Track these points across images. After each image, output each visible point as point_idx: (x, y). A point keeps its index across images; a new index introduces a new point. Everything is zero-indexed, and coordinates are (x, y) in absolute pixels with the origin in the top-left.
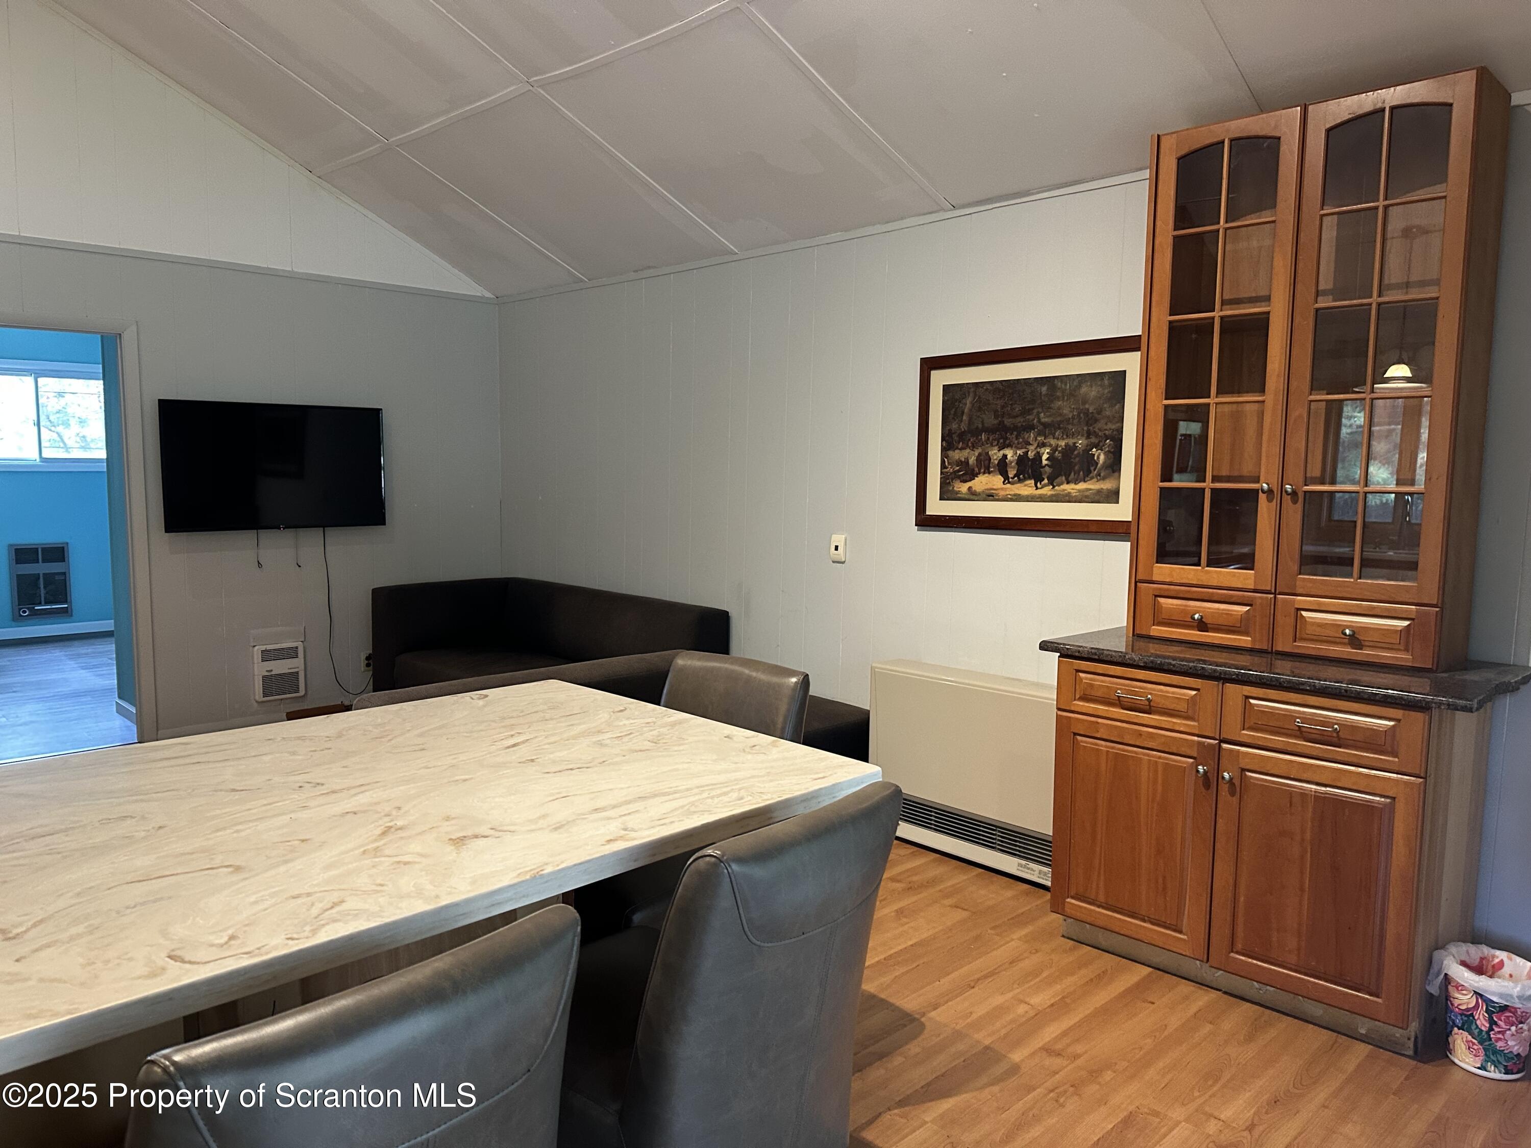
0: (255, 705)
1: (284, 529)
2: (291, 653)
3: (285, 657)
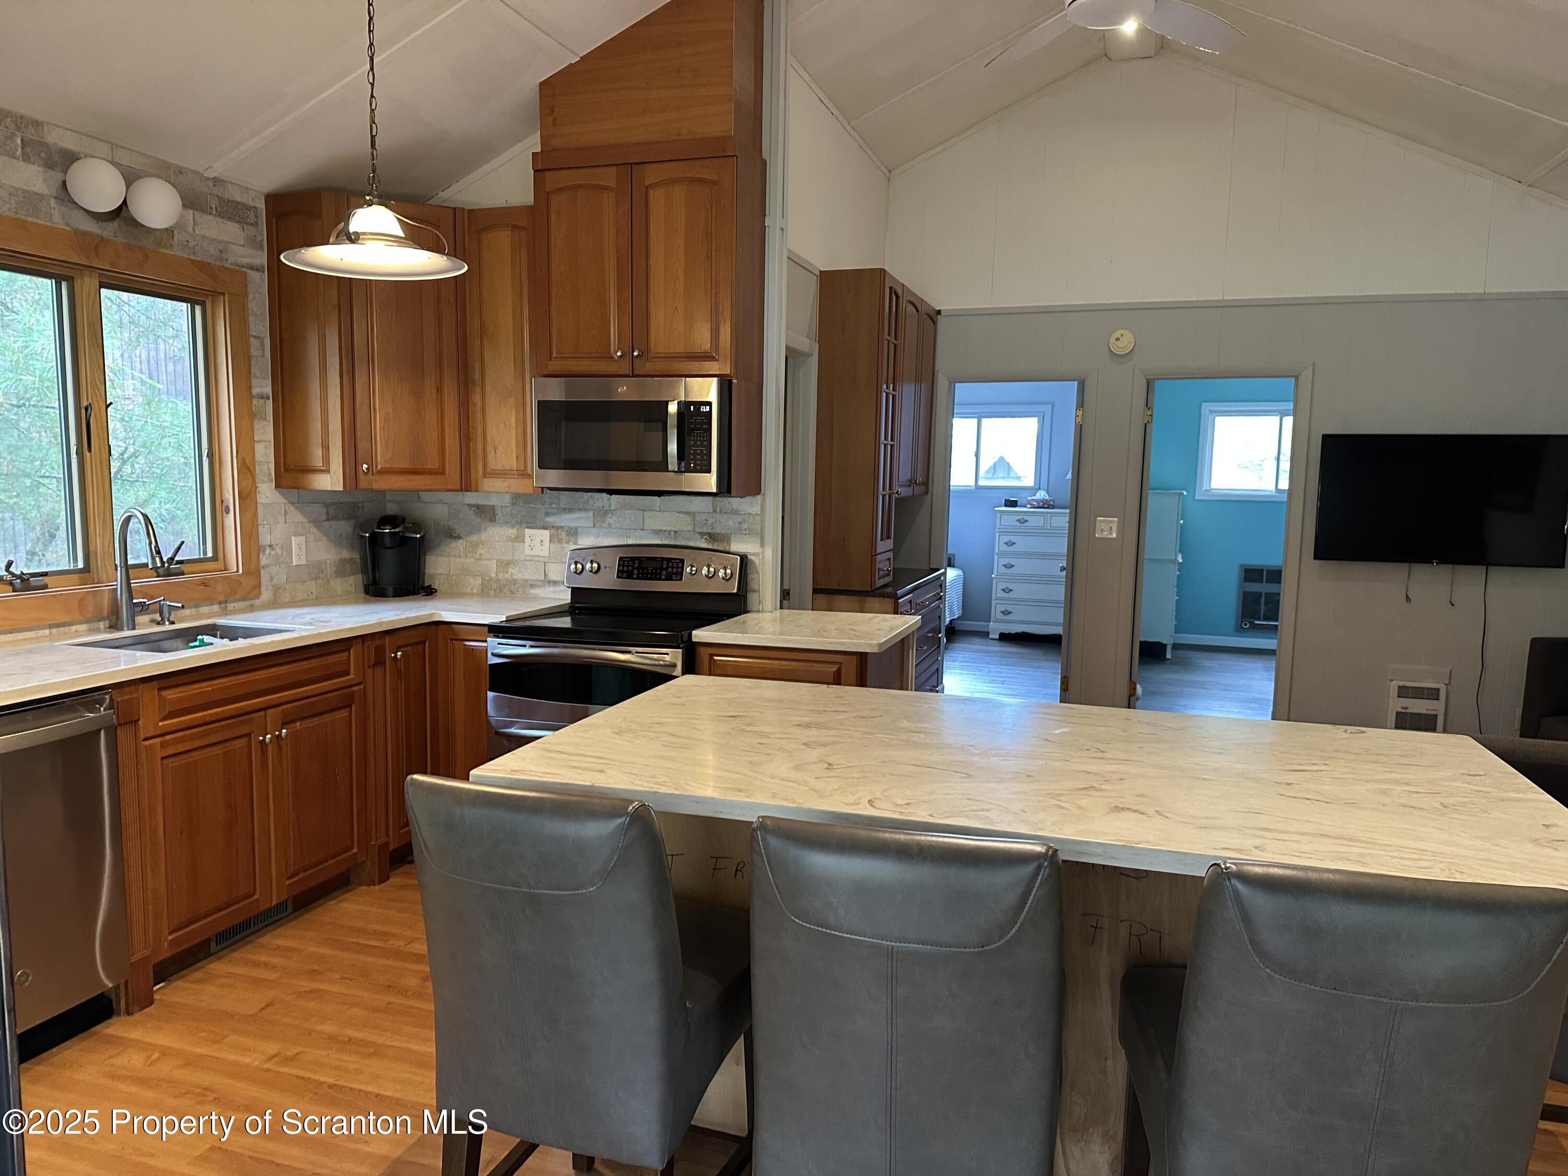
1: (1437, 564)
2: (1433, 694)
3: (1425, 697)
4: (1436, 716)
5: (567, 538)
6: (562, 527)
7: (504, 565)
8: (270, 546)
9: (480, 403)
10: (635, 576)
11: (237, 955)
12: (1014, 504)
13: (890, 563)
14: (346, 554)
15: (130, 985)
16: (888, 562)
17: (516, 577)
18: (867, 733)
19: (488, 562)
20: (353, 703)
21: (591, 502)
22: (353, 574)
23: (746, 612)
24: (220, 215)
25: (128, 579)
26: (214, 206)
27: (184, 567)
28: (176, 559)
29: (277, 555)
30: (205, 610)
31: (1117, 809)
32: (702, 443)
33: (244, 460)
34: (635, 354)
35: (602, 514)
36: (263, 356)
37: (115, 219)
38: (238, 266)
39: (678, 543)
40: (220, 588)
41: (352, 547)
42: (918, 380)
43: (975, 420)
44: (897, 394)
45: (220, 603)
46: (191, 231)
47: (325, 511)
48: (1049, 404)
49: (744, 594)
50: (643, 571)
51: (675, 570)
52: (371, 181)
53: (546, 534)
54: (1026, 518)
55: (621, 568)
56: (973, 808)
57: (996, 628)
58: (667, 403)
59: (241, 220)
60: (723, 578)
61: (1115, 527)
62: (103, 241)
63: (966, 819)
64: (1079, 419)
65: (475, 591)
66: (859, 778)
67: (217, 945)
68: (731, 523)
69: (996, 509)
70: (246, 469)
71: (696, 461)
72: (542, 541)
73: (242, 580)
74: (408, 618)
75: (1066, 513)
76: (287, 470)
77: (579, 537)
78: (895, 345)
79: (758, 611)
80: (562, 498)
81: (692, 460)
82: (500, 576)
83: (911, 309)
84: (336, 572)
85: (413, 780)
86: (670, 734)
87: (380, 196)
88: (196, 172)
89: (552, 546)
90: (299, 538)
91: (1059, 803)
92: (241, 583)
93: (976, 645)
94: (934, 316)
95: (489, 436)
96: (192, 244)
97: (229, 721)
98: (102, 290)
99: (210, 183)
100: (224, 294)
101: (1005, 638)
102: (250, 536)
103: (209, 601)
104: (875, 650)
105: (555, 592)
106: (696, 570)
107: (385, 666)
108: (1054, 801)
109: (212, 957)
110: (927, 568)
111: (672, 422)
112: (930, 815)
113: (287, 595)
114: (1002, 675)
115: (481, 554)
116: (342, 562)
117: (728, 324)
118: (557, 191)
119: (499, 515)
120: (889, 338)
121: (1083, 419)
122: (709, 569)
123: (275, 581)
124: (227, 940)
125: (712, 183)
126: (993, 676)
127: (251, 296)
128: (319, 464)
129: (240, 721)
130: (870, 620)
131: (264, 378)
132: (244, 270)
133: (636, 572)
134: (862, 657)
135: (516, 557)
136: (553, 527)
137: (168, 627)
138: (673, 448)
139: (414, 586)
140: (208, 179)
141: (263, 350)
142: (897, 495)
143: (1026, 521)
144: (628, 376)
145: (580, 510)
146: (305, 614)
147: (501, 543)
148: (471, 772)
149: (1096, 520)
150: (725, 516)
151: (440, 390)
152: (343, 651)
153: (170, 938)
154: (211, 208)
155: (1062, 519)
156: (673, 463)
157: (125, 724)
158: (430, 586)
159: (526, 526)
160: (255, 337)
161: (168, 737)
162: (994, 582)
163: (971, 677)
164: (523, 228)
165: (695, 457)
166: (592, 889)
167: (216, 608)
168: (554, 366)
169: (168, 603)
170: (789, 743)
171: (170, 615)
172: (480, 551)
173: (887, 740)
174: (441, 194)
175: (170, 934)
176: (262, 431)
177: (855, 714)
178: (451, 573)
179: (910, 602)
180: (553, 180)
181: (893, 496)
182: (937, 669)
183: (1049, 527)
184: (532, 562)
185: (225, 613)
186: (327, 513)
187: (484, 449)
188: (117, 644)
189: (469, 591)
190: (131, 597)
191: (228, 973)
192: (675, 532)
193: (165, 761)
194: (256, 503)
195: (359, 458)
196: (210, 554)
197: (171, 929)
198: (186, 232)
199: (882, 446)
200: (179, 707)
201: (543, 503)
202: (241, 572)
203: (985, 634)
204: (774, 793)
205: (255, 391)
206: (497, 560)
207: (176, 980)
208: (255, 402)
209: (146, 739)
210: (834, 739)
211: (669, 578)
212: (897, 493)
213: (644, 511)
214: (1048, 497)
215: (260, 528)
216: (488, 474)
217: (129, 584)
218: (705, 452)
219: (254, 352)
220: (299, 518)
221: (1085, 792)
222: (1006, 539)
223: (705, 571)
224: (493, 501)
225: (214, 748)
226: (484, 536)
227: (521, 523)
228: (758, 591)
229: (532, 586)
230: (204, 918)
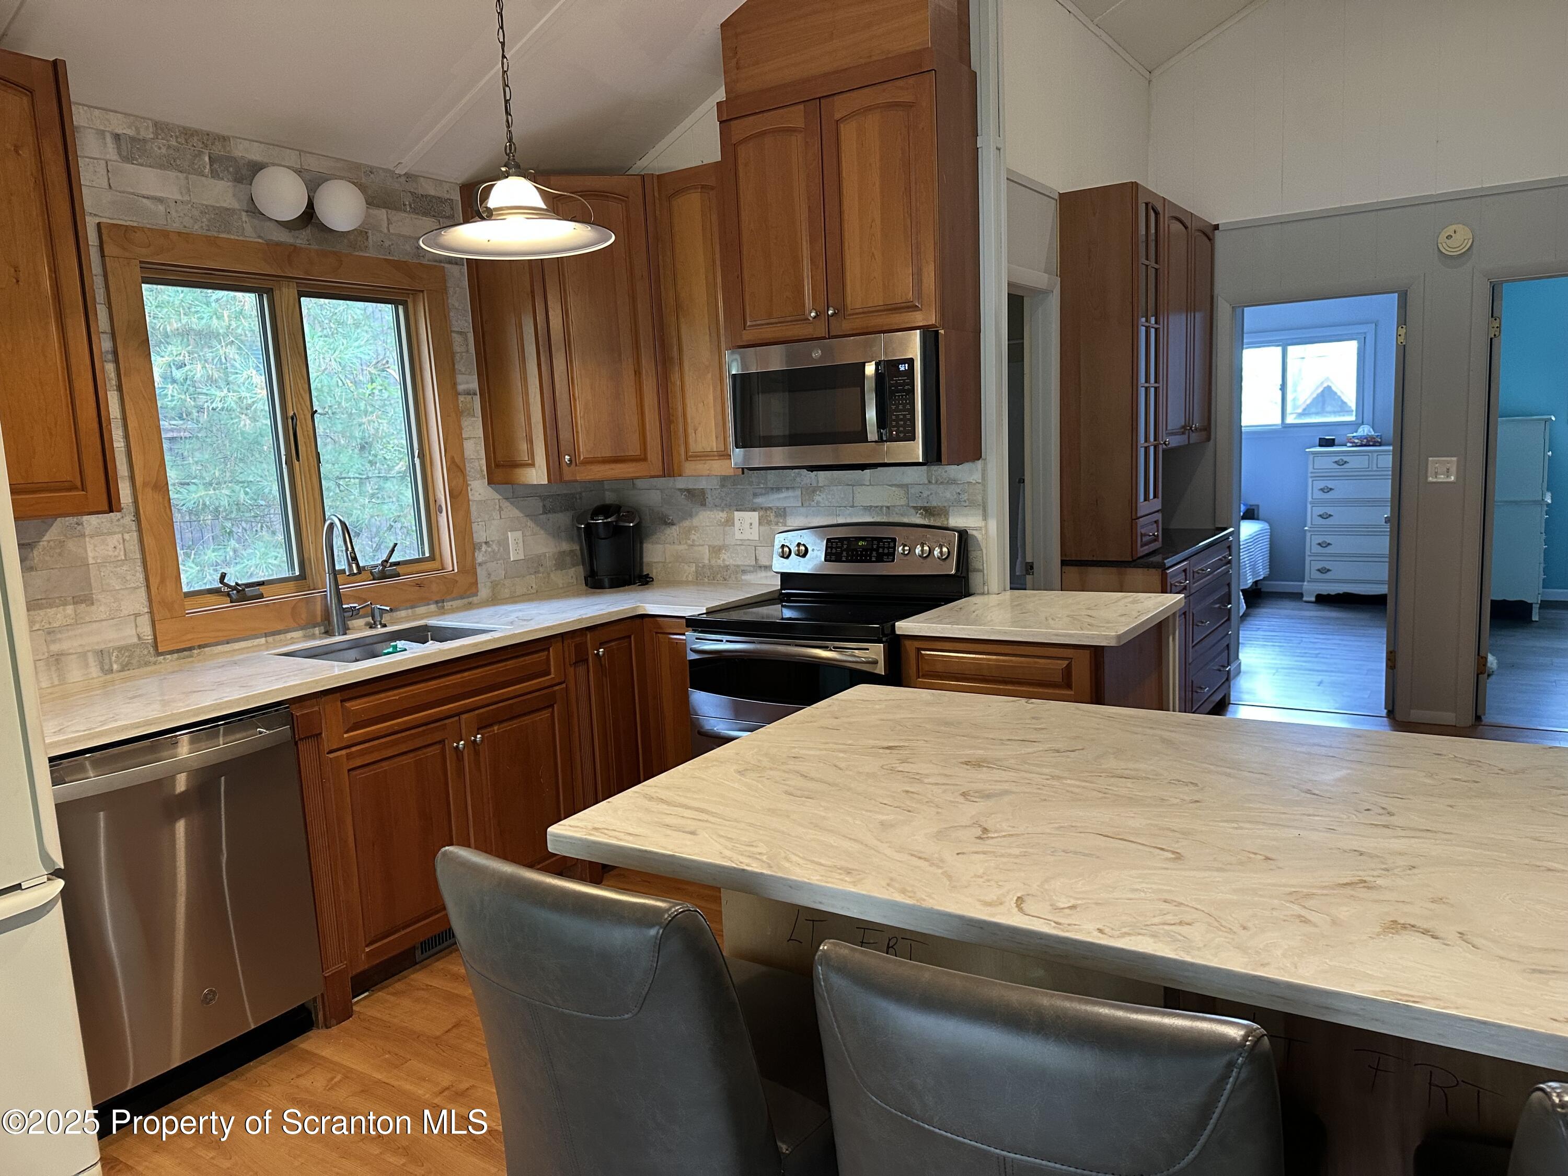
5: (776, 520)
6: (770, 508)
7: (716, 550)
8: (486, 543)
9: (678, 383)
10: (844, 559)
11: (439, 965)
12: (1331, 443)
13: (1158, 526)
14: (565, 546)
15: (326, 996)
16: (1155, 525)
17: (727, 563)
18: (1053, 777)
19: (700, 548)
20: (555, 703)
21: (798, 479)
22: (574, 566)
23: (968, 594)
24: (414, 211)
25: (337, 585)
26: (407, 203)
27: (399, 569)
28: (392, 560)
29: (493, 551)
30: (421, 610)
31: (1396, 927)
32: (904, 407)
33: (453, 458)
34: (830, 312)
35: (811, 491)
36: (467, 351)
37: (307, 226)
38: (436, 261)
39: (891, 520)
40: (434, 587)
41: (571, 539)
42: (1190, 308)
43: (1279, 349)
44: (1161, 327)
45: (437, 602)
46: (385, 231)
47: (541, 504)
48: (1372, 323)
49: (963, 575)
50: (852, 553)
51: (886, 551)
52: (508, 151)
53: (755, 515)
54: (1345, 459)
55: (829, 550)
56: (1169, 918)
57: (1311, 589)
58: (863, 365)
59: (436, 214)
60: (939, 558)
61: (1454, 469)
62: (295, 249)
63: (1151, 940)
64: (1401, 339)
65: (690, 578)
66: (1017, 857)
67: (422, 953)
68: (948, 495)
69: (1307, 450)
70: (456, 467)
71: (898, 429)
72: (751, 524)
73: (457, 578)
74: (609, 613)
75: (1388, 451)
76: (497, 466)
77: (787, 518)
78: (1156, 270)
79: (983, 594)
80: (769, 477)
81: (894, 427)
82: (713, 562)
83: (1176, 227)
84: (555, 565)
85: (445, 853)
86: (802, 775)
87: (517, 166)
88: (386, 171)
89: (762, 528)
90: (514, 533)
91: (1303, 912)
92: (457, 582)
93: (1287, 609)
94: (1209, 232)
95: (689, 416)
96: (387, 243)
97: (420, 729)
98: (302, 299)
99: (403, 179)
100: (422, 291)
101: (1323, 600)
102: (463, 533)
103: (426, 601)
104: (1113, 643)
105: (766, 577)
106: (910, 550)
107: (588, 663)
108: (1297, 909)
109: (418, 966)
110: (1211, 527)
111: (870, 386)
112: (1100, 931)
113: (506, 590)
114: (1317, 646)
115: (694, 540)
116: (562, 554)
117: (931, 267)
118: (741, 142)
119: (709, 500)
120: (1147, 263)
121: (1406, 338)
122: (923, 547)
123: (493, 578)
124: (432, 948)
125: (908, 106)
126: (1305, 648)
127: (451, 291)
128: (525, 457)
129: (432, 728)
130: (1119, 600)
131: (470, 374)
132: (443, 265)
133: (845, 554)
134: (1097, 653)
135: (727, 542)
136: (762, 508)
137: (380, 630)
138: (871, 414)
139: (630, 576)
140: (400, 176)
141: (467, 345)
142: (1164, 446)
143: (1346, 462)
144: (824, 338)
145: (787, 488)
146: (511, 612)
147: (712, 528)
148: (549, 829)
149: (1427, 460)
150: (941, 486)
151: (638, 373)
152: (543, 650)
153: (367, 950)
154: (405, 205)
155: (1385, 458)
156: (872, 432)
157: (305, 738)
158: (648, 574)
159: (735, 508)
160: (458, 332)
161: (354, 749)
162: (1308, 535)
163: (1277, 649)
164: (712, 188)
165: (897, 423)
166: (626, 1016)
167: (433, 607)
168: (748, 336)
169: (378, 606)
170: (944, 791)
171: (381, 618)
172: (693, 537)
173: (1077, 790)
174: (639, 163)
175: (367, 946)
176: (470, 428)
177: (1047, 746)
178: (667, 561)
179: (1185, 571)
180: (740, 129)
181: (1160, 448)
182: (1228, 646)
183: (1375, 469)
184: (743, 547)
185: (442, 612)
186: (544, 506)
187: (685, 430)
188: (313, 652)
189: (684, 579)
190: (340, 602)
191: (427, 985)
192: (888, 507)
193: (354, 773)
194: (469, 501)
195: (562, 449)
196: (427, 555)
197: (368, 942)
198: (381, 232)
199: (1142, 391)
200: (364, 717)
201: (751, 483)
202: (456, 570)
203: (1297, 596)
204: (892, 879)
205: (461, 388)
206: (709, 546)
207: (380, 990)
208: (461, 398)
209: (331, 752)
210: (1006, 786)
211: (880, 559)
212: (1165, 443)
213: (854, 486)
214: (1373, 433)
215: (474, 526)
216: (691, 456)
217: (338, 590)
218: (908, 417)
219: (457, 348)
220: (516, 513)
221: (1349, 891)
222: (1322, 484)
223: (918, 550)
224: (703, 484)
225: (404, 757)
226: (695, 521)
227: (730, 506)
228: (982, 571)
229: (744, 572)
230: (404, 928)
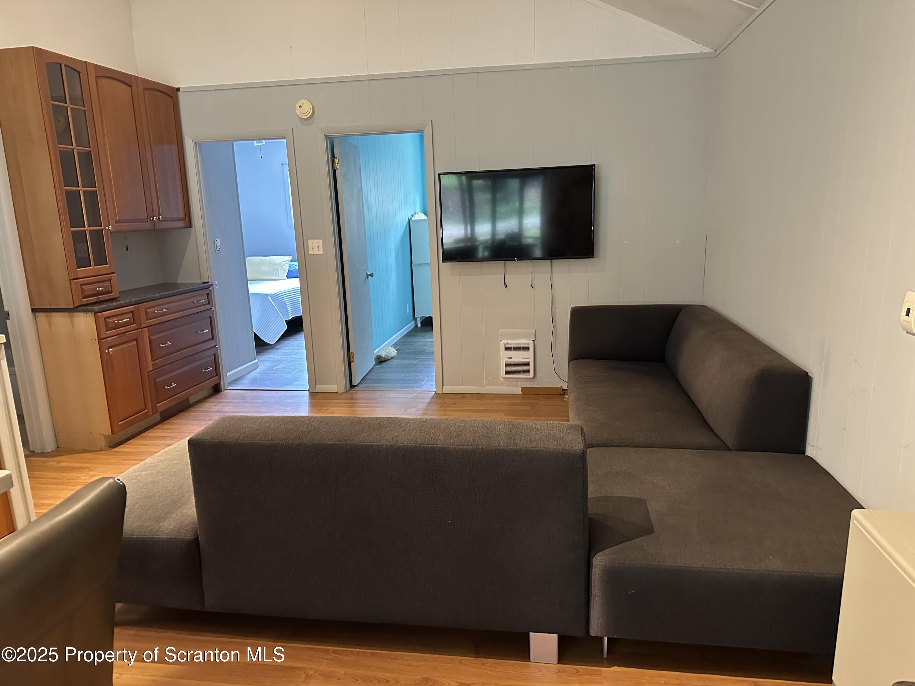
0: (502, 379)
1: (517, 261)
2: (525, 348)
3: (521, 350)
4: (529, 362)
16: (104, 283)
61: (321, 246)
94: (173, 93)
179: (132, 312)
